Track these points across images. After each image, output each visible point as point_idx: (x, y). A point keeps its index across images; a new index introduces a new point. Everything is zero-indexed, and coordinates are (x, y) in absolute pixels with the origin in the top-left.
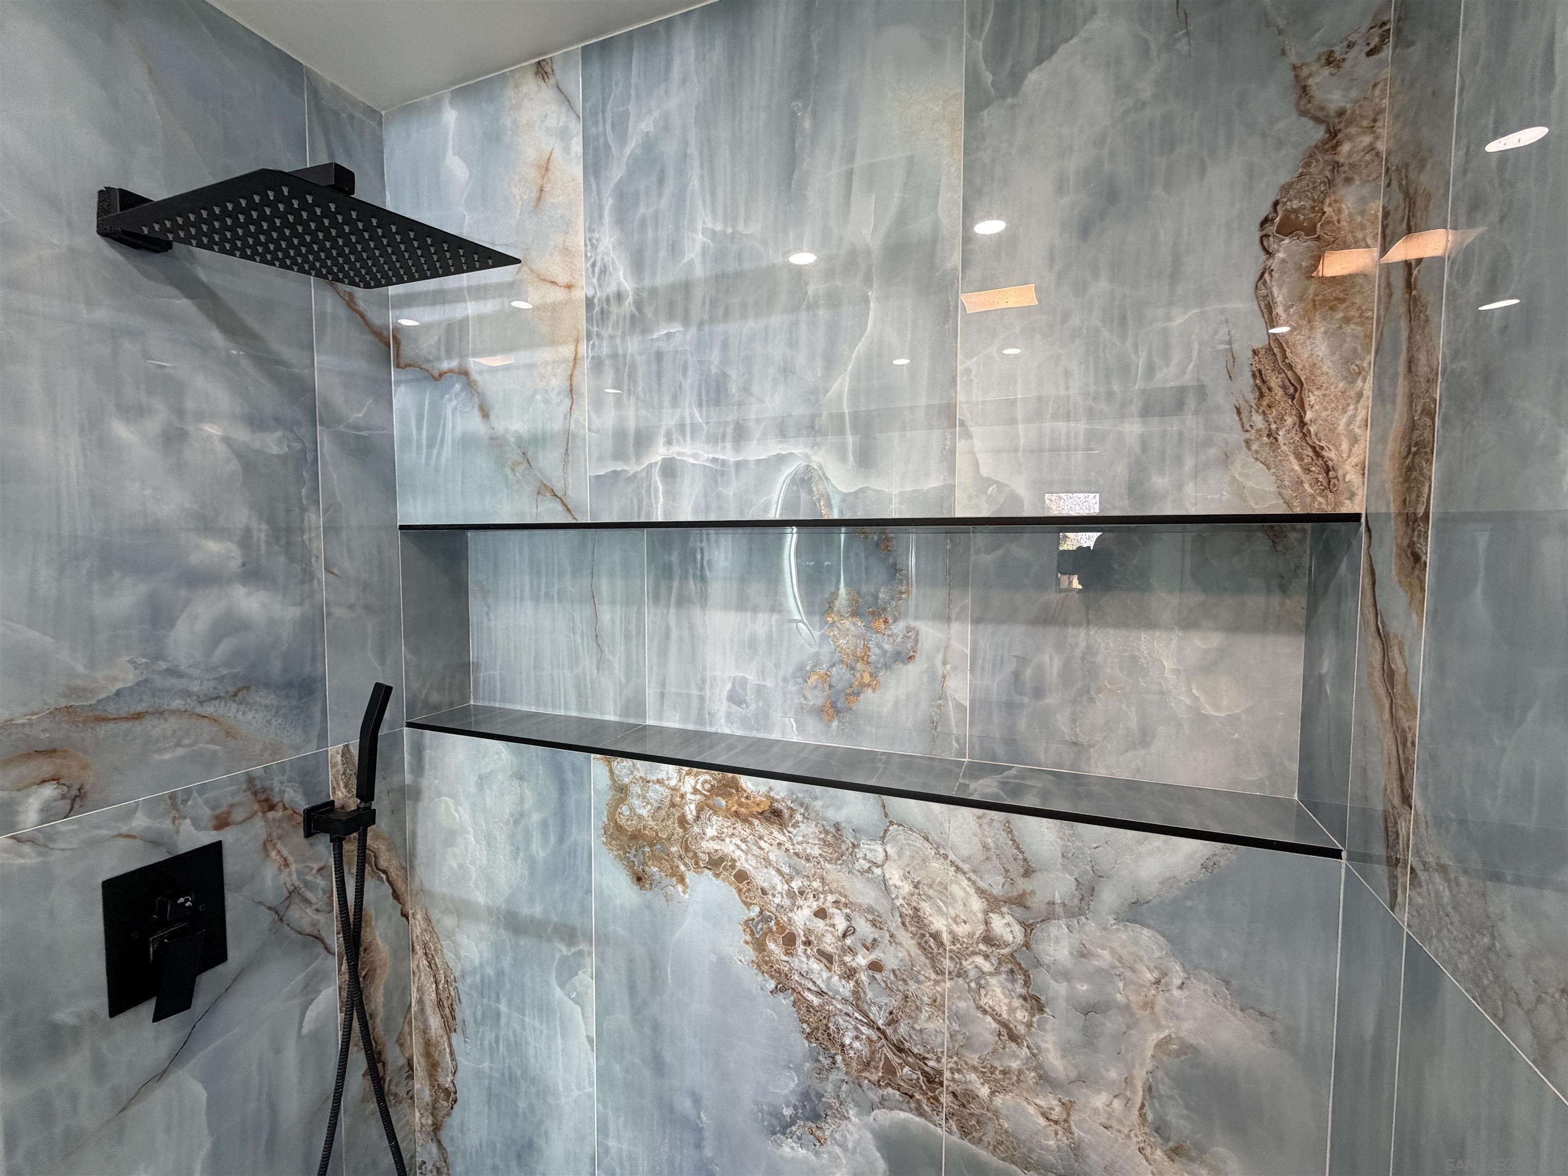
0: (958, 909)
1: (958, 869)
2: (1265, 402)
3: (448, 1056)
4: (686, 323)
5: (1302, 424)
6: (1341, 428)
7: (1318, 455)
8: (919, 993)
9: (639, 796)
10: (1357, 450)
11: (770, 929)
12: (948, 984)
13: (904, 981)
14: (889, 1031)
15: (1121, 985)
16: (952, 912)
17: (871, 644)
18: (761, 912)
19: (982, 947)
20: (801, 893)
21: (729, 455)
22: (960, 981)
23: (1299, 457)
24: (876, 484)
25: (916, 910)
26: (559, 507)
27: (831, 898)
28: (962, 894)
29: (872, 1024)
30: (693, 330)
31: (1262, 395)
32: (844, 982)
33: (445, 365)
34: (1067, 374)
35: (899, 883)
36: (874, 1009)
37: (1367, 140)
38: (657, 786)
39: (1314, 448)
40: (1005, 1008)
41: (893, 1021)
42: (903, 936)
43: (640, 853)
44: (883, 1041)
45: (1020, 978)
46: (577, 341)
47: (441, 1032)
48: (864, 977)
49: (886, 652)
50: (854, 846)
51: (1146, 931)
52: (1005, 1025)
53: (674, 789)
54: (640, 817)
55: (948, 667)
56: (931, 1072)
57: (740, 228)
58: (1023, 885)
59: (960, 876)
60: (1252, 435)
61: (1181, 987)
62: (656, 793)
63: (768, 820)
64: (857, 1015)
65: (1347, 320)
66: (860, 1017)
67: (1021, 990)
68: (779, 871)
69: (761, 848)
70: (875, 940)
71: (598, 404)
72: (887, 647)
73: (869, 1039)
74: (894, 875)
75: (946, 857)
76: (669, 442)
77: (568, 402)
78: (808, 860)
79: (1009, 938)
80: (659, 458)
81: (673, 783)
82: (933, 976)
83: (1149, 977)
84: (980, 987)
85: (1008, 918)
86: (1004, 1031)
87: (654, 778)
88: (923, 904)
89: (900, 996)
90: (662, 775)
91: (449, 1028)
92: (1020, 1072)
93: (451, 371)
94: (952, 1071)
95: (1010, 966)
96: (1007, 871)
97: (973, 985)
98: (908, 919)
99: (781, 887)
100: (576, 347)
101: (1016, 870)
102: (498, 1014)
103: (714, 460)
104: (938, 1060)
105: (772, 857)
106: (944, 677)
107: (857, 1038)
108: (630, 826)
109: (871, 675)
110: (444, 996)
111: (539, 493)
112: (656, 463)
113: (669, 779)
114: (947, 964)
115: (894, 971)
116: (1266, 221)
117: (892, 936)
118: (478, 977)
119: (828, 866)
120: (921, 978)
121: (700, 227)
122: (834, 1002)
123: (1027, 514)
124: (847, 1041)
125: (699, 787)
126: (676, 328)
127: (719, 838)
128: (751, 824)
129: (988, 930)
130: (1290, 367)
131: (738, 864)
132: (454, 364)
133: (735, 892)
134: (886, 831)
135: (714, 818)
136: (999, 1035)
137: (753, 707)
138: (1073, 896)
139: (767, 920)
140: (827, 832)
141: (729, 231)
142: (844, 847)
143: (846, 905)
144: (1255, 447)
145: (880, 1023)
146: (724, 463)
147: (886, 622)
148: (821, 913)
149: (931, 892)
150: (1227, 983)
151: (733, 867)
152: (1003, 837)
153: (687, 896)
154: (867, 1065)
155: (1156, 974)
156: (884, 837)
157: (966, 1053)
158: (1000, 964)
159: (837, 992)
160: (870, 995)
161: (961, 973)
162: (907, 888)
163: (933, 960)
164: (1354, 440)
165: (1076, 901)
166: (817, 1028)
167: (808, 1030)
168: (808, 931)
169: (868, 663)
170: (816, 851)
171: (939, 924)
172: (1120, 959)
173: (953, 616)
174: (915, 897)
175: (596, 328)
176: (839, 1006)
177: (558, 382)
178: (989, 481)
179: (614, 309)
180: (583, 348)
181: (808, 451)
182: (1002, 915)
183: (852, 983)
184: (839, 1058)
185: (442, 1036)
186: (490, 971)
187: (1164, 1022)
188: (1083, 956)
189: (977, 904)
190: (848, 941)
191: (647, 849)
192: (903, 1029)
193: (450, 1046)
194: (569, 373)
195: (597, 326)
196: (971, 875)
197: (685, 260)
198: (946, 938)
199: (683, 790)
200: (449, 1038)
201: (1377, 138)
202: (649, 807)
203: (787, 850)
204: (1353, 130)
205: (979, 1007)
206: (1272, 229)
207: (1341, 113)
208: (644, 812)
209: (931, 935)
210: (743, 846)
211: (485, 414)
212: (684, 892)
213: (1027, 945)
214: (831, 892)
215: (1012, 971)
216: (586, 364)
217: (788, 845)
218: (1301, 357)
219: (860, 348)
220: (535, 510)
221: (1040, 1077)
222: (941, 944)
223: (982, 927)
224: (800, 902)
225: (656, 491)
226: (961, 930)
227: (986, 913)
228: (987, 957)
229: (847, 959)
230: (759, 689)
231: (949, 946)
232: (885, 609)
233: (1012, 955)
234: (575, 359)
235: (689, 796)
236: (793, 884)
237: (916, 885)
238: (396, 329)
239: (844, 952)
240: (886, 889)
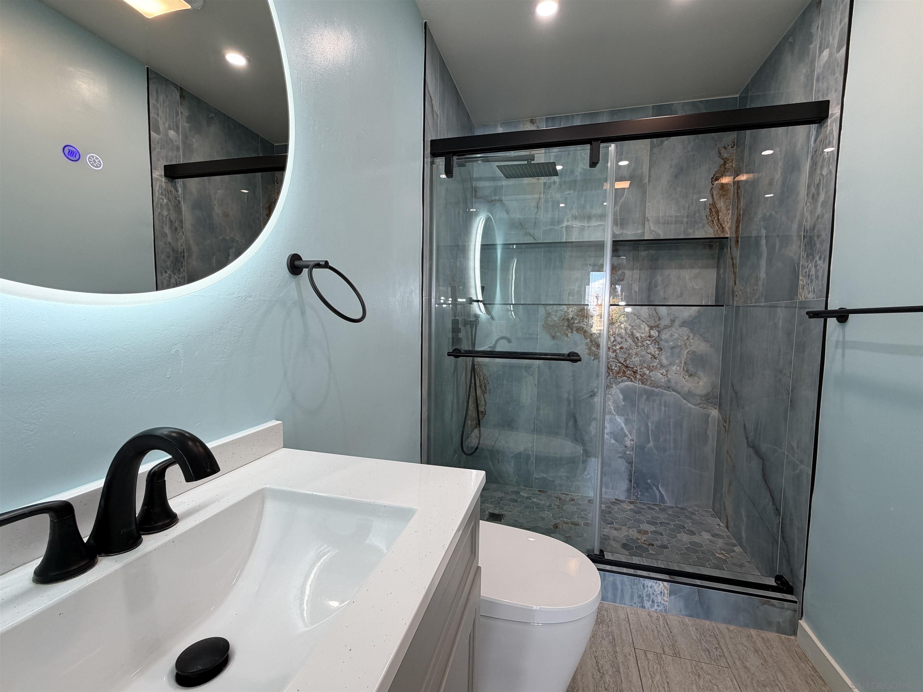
0: (642, 331)
1: (643, 321)
2: (711, 215)
3: (483, 401)
4: (575, 190)
5: (718, 219)
6: (725, 220)
7: (721, 225)
8: (632, 352)
9: (554, 315)
10: (728, 224)
12: (640, 349)
13: (629, 350)
14: (624, 363)
15: (679, 341)
16: (641, 332)
18: (590, 340)
19: (648, 338)
21: (586, 224)
22: (643, 347)
23: (718, 226)
24: (625, 232)
25: (632, 332)
26: (531, 238)
28: (644, 327)
29: (620, 362)
30: (577, 193)
31: (711, 213)
32: (613, 353)
33: (494, 198)
34: (671, 207)
35: (628, 327)
36: (621, 359)
37: (731, 164)
38: (560, 312)
39: (720, 224)
40: (653, 352)
41: (625, 361)
42: (629, 339)
43: (554, 330)
44: (623, 366)
45: (657, 344)
46: (540, 194)
48: (618, 351)
49: (616, 279)
51: (685, 328)
52: (653, 355)
53: (566, 312)
54: (555, 321)
55: (633, 282)
56: (635, 371)
58: (658, 322)
59: (643, 323)
60: (709, 221)
61: (692, 339)
64: (616, 361)
65: (727, 199)
66: (617, 361)
67: (657, 347)
68: (596, 329)
69: (591, 324)
70: (621, 342)
71: (546, 210)
72: (616, 277)
73: (619, 366)
74: (626, 325)
75: (640, 319)
76: (568, 221)
77: (536, 210)
79: (655, 335)
80: (565, 225)
81: (565, 310)
82: (636, 347)
83: (686, 338)
84: (647, 348)
85: (655, 331)
86: (653, 357)
87: (559, 310)
88: (634, 331)
89: (627, 354)
90: (562, 308)
91: (485, 393)
92: (656, 366)
93: (496, 200)
94: (640, 369)
95: (655, 342)
96: (654, 320)
97: (646, 348)
98: (630, 335)
100: (540, 195)
101: (657, 319)
102: (503, 384)
103: (581, 226)
104: (637, 368)
105: (593, 325)
106: (631, 284)
107: (616, 367)
108: (551, 324)
110: (482, 383)
111: (525, 234)
112: (564, 227)
114: (640, 344)
115: (626, 348)
116: (712, 178)
117: (626, 340)
118: (496, 375)
120: (633, 348)
121: (579, 166)
122: (610, 359)
123: (662, 238)
124: (613, 368)
125: (573, 310)
126: (571, 192)
127: (579, 323)
128: (588, 318)
129: (650, 334)
130: (716, 207)
132: (497, 198)
133: (583, 336)
134: (625, 315)
135: (577, 318)
136: (652, 358)
138: (669, 323)
139: (592, 342)
143: (614, 334)
144: (709, 223)
145: (622, 362)
146: (584, 226)
147: (616, 271)
149: (636, 328)
150: (702, 336)
151: (583, 329)
152: (654, 312)
153: (568, 340)
154: (618, 373)
155: (687, 337)
156: (624, 317)
157: (643, 364)
158: (652, 342)
159: (611, 356)
160: (620, 355)
161: (643, 346)
162: (630, 328)
163: (636, 344)
164: (728, 222)
165: (670, 324)
171: (638, 335)
172: (679, 335)
173: (634, 268)
174: (632, 330)
175: (546, 191)
176: (611, 360)
177: (533, 204)
178: (653, 231)
180: (542, 196)
182: (653, 330)
183: (615, 353)
184: (611, 373)
185: (481, 396)
187: (688, 347)
188: (671, 336)
189: (647, 329)
190: (614, 343)
191: (556, 329)
192: (628, 362)
193: (484, 398)
194: (537, 202)
195: (547, 190)
196: (646, 322)
197: (576, 174)
198: (639, 338)
199: (568, 312)
200: (484, 395)
201: (733, 164)
202: (557, 318)
204: (728, 162)
205: (647, 353)
206: (713, 180)
207: (726, 158)
208: (556, 319)
209: (636, 338)
210: (586, 324)
211: (507, 212)
212: (568, 339)
213: (659, 336)
215: (655, 343)
216: (543, 200)
218: (718, 206)
219: (623, 199)
220: (523, 239)
221: (661, 366)
222: (638, 340)
223: (648, 334)
225: (563, 234)
226: (643, 335)
227: (649, 330)
228: (649, 341)
229: (614, 348)
230: (579, 292)
231: (640, 340)
232: (616, 268)
233: (655, 339)
234: (539, 198)
235: (570, 313)
237: (632, 327)
238: (475, 187)
239: (613, 346)
240: (624, 328)
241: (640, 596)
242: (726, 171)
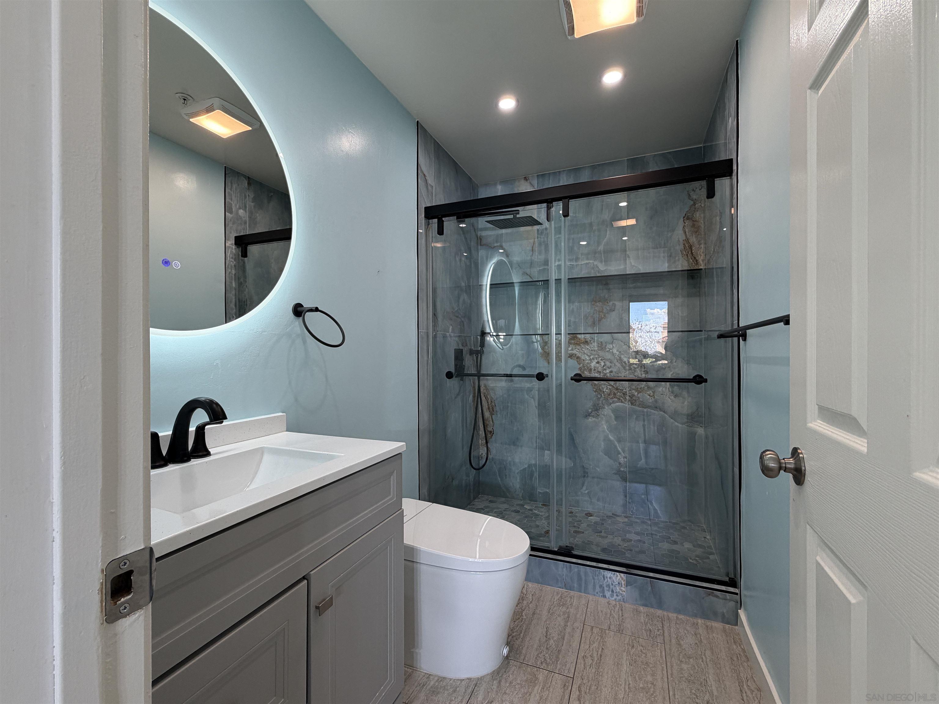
2: (685, 249)
3: (491, 422)
5: (692, 253)
6: (698, 253)
7: (695, 259)
10: (702, 257)
11: (585, 369)
12: (628, 372)
13: (618, 374)
14: (614, 386)
17: (604, 308)
20: (593, 359)
21: (574, 263)
22: (630, 371)
23: (692, 259)
24: (609, 268)
25: (620, 357)
26: (528, 277)
27: (600, 359)
29: (610, 385)
31: (685, 248)
33: (496, 245)
35: (616, 352)
37: (700, 204)
39: (694, 257)
40: (640, 374)
42: (617, 364)
44: (613, 388)
45: (643, 367)
47: (489, 416)
50: (605, 346)
55: (623, 311)
56: (624, 392)
57: (577, 215)
60: (683, 255)
61: (675, 362)
63: (584, 344)
65: (698, 235)
67: (643, 370)
68: (588, 355)
69: (583, 350)
70: (611, 366)
71: (540, 253)
72: (608, 308)
73: (610, 388)
74: (615, 351)
75: (626, 345)
76: (559, 261)
77: (532, 253)
78: (594, 351)
80: (556, 265)
82: (624, 371)
84: (635, 371)
88: (621, 356)
91: (492, 414)
92: (644, 387)
93: (497, 246)
94: (629, 391)
97: (633, 371)
98: (618, 360)
99: (588, 359)
100: (534, 240)
102: (508, 406)
103: (571, 265)
104: (626, 389)
105: (585, 352)
106: (622, 314)
107: (607, 389)
108: (548, 351)
109: (604, 315)
110: (490, 406)
111: (524, 274)
113: (558, 338)
114: (627, 368)
115: (615, 372)
116: (684, 217)
117: (615, 364)
118: (502, 398)
119: (599, 351)
120: (621, 372)
124: (604, 390)
127: (572, 350)
128: (580, 345)
130: (689, 243)
131: (577, 355)
132: (498, 244)
133: (576, 361)
134: (613, 341)
135: (571, 345)
137: (573, 327)
139: (584, 367)
140: (599, 344)
141: (574, 216)
142: (603, 347)
143: (604, 360)
144: (684, 257)
146: (573, 265)
147: (607, 302)
148: (598, 363)
149: (623, 353)
150: (684, 359)
151: (575, 356)
154: (609, 395)
155: (670, 361)
156: (612, 343)
157: (632, 386)
158: (639, 365)
161: (630, 369)
162: (618, 353)
163: (624, 368)
164: (701, 256)
166: (597, 389)
167: (595, 390)
168: (595, 367)
169: (603, 313)
170: (596, 349)
171: (625, 359)
175: (540, 236)
177: (529, 248)
178: (634, 266)
179: (545, 231)
180: (536, 240)
181: (594, 262)
184: (603, 395)
186: (505, 396)
187: (672, 370)
190: (604, 368)
193: (492, 419)
194: (532, 246)
198: (627, 362)
200: (492, 417)
201: (701, 204)
203: (589, 350)
204: (698, 202)
206: (685, 219)
207: (696, 199)
209: (623, 362)
210: (578, 351)
211: (508, 256)
214: (600, 357)
216: (537, 244)
217: (590, 349)
218: (691, 241)
219: (605, 240)
220: (521, 278)
221: (648, 387)
222: (626, 364)
224: (593, 361)
227: (635, 355)
229: (604, 371)
230: (575, 322)
231: (627, 364)
232: (607, 300)
234: (534, 243)
236: (591, 357)
237: (620, 352)
238: (480, 236)
239: (603, 370)
240: (613, 354)
241: (601, 586)
242: (696, 210)
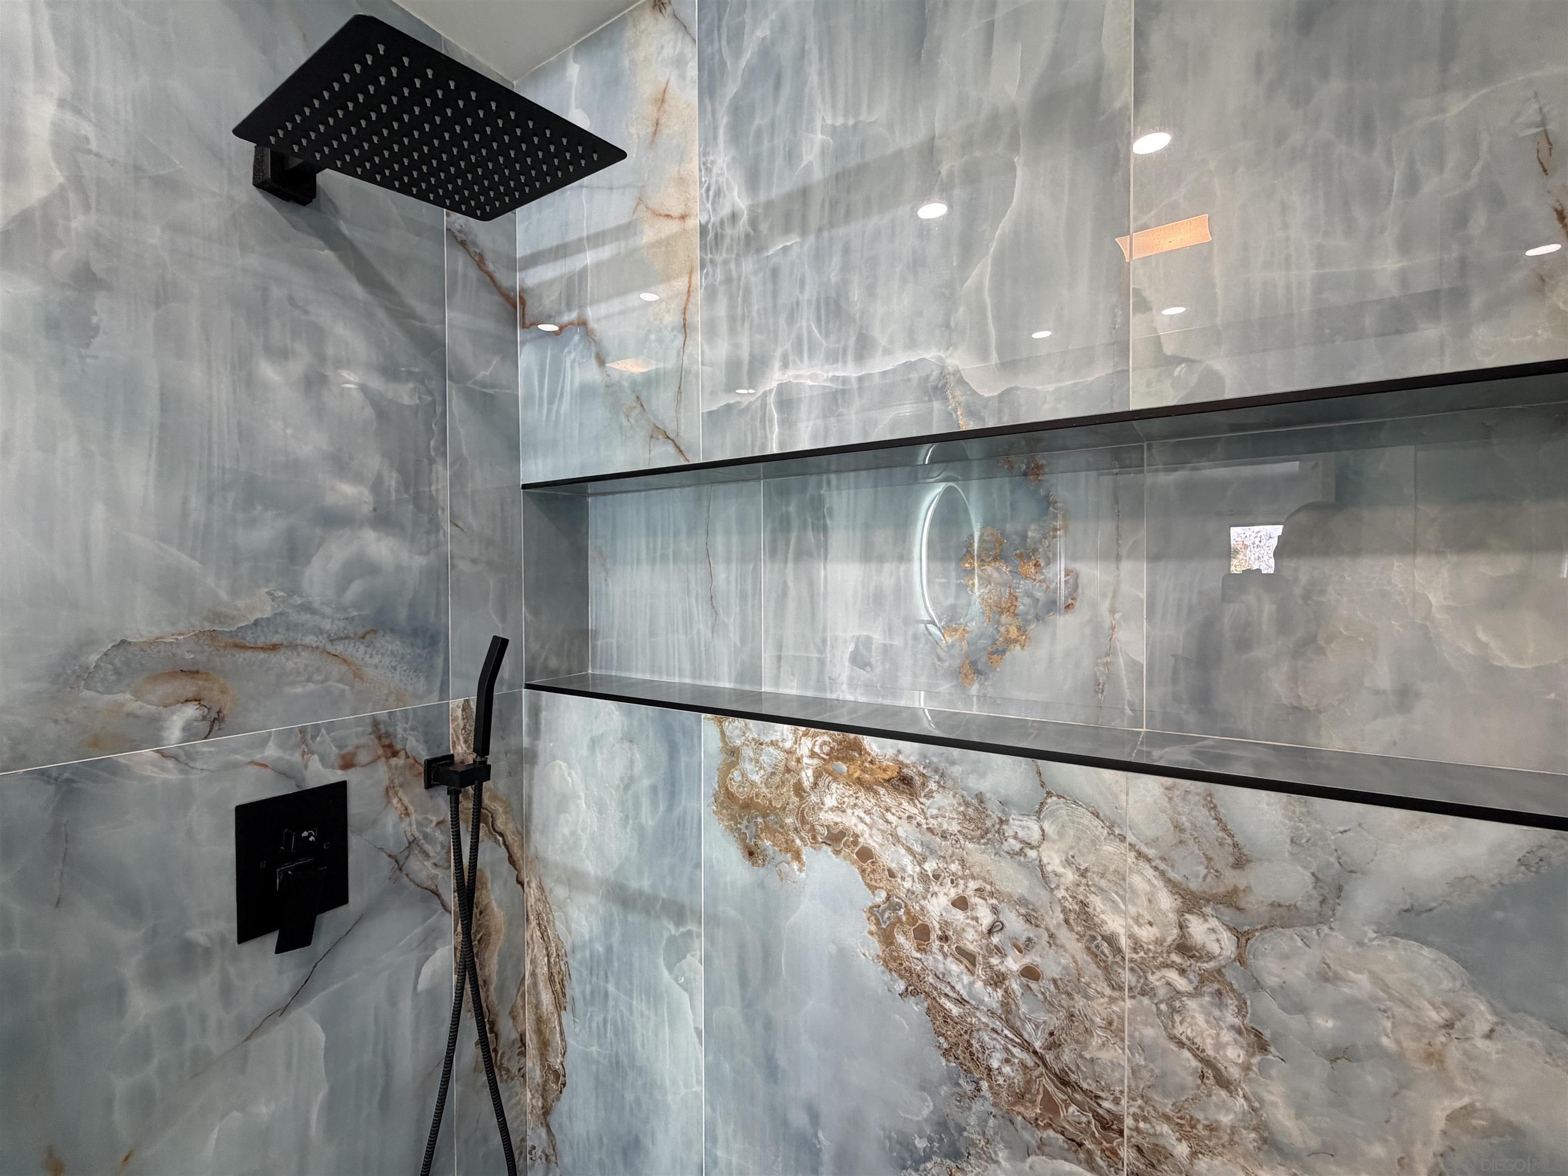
0: (1140, 907)
1: (1140, 855)
3: (558, 1035)
4: (804, 233)
8: (1090, 1013)
9: (751, 760)
11: (899, 920)
12: (1129, 1004)
13: (1069, 995)
14: (1050, 1057)
15: (1388, 1025)
16: (1132, 910)
17: (1019, 592)
18: (888, 898)
19: (1176, 958)
20: (937, 877)
21: (851, 371)
22: (1146, 1001)
24: (1024, 382)
25: (1084, 904)
26: (671, 449)
27: (973, 885)
28: (1147, 888)
29: (1026, 1046)
30: (811, 239)
32: (989, 989)
33: (566, 318)
34: (1285, 208)
35: (1060, 870)
36: (1029, 1027)
38: (771, 749)
40: (1209, 1041)
41: (1054, 1045)
42: (1066, 937)
43: (752, 824)
44: (1042, 1069)
45: (1231, 1003)
46: (691, 273)
47: (551, 1008)
48: (1015, 985)
49: (1038, 600)
50: (1002, 822)
51: (1426, 951)
52: (1207, 1062)
53: (789, 752)
54: (753, 784)
55: (1117, 616)
56: (1107, 1116)
57: (863, 117)
58: (1232, 878)
59: (1142, 864)
61: (1488, 1036)
62: (770, 756)
63: (896, 788)
64: (1006, 1032)
66: (1011, 1036)
67: (1231, 1018)
68: (909, 850)
69: (887, 822)
70: (1029, 940)
71: (711, 335)
72: (1039, 595)
73: (1023, 1064)
74: (1053, 860)
75: (1123, 839)
76: (785, 365)
77: (681, 337)
78: (944, 837)
79: (1215, 948)
80: (774, 385)
81: (788, 745)
82: (1108, 991)
83: (1435, 1016)
84: (1174, 1010)
85: (1214, 923)
86: (1209, 1073)
87: (768, 740)
88: (1092, 898)
89: (1062, 1014)
90: (777, 736)
91: (559, 1006)
92: (1234, 1130)
93: (571, 323)
94: (1135, 1117)
95: (1216, 986)
96: (1209, 859)
97: (1163, 1007)
98: (1072, 916)
99: (912, 869)
100: (690, 278)
101: (1223, 859)
102: (606, 995)
103: (834, 379)
104: (1116, 1101)
105: (901, 832)
106: (1113, 628)
107: (1007, 1061)
108: (742, 793)
109: (1019, 629)
110: (555, 970)
111: (652, 437)
112: (771, 390)
113: (783, 740)
114: (1127, 977)
115: (1055, 981)
117: (1051, 936)
118: (587, 953)
119: (970, 846)
120: (1091, 992)
121: (818, 125)
122: (978, 1014)
123: (1230, 394)
124: (995, 1064)
125: (817, 749)
126: (794, 239)
127: (839, 809)
128: (876, 793)
129: (1183, 936)
131: (861, 840)
132: (574, 315)
133: (857, 871)
134: (1042, 804)
135: (834, 786)
136: (1202, 1076)
137: (879, 670)
138: (1309, 897)
139: (895, 908)
140: (967, 804)
141: (851, 122)
142: (989, 823)
143: (992, 894)
145: (1037, 1045)
146: (845, 380)
147: (1037, 565)
148: (961, 903)
149: (1103, 883)
151: (855, 843)
152: (1203, 815)
153: (803, 875)
154: (1020, 1097)
155: (1446, 1014)
156: (1039, 812)
157: (1154, 1095)
158: (1202, 982)
159: (982, 1002)
160: (1023, 1009)
161: (1146, 991)
162: (1070, 876)
163: (1107, 970)
165: (1315, 904)
166: (957, 1044)
167: (945, 1046)
168: (945, 924)
169: (1015, 615)
170: (955, 827)
171: (1114, 924)
172: (1386, 987)
173: (1124, 553)
174: (1082, 888)
175: (709, 256)
176: (984, 1020)
177: (671, 318)
178: (1176, 360)
179: (728, 231)
180: (697, 278)
181: (942, 354)
182: (1204, 916)
183: (1000, 992)
184: (984, 1084)
185: (552, 1013)
186: (599, 948)
187: (1461, 1085)
188: (1326, 980)
189: (1167, 902)
190: (995, 939)
191: (760, 820)
192: (1067, 1056)
193: (560, 1024)
194: (683, 307)
195: (711, 253)
196: (1158, 862)
197: (804, 164)
198: (1124, 942)
199: (799, 753)
200: (559, 1016)
202: (762, 772)
203: (919, 825)
205: (1172, 1038)
208: (756, 778)
209: (1104, 938)
210: (867, 819)
211: (601, 361)
212: (800, 870)
213: (1241, 959)
214: (974, 878)
215: (1219, 993)
216: (699, 295)
217: (920, 819)
219: (1005, 225)
220: (647, 455)
221: (1265, 1140)
222: (1117, 950)
223: (1176, 931)
224: (935, 887)
225: (771, 420)
226: (1146, 934)
227: (1181, 913)
228: (1182, 972)
229: (994, 961)
230: (886, 650)
231: (1128, 954)
232: (1035, 551)
233: (1219, 971)
234: (689, 291)
235: (806, 760)
236: (927, 866)
237: (1083, 874)
238: (522, 290)
239: (990, 952)
240: (1043, 876)
